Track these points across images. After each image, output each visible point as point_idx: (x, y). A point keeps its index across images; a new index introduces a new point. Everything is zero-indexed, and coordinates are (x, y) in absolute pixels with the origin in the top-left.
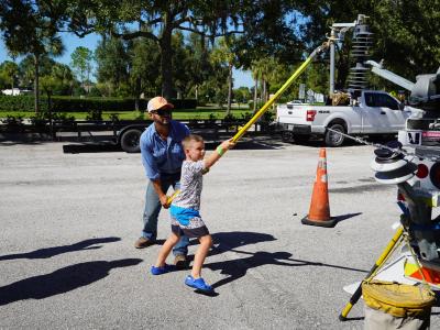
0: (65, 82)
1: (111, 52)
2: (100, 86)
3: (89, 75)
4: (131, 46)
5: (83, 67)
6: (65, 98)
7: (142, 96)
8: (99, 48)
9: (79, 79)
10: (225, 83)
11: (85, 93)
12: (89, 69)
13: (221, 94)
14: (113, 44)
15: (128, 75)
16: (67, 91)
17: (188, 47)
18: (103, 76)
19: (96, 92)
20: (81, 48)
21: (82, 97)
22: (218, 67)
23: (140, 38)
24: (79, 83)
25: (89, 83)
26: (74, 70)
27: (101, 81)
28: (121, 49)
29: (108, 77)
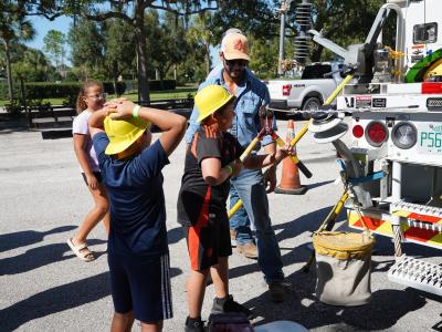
0: (39, 67)
1: (84, 34)
2: (75, 70)
3: (63, 59)
4: (105, 27)
5: (56, 52)
6: (40, 84)
7: (120, 79)
8: (72, 31)
9: (54, 64)
10: (203, 61)
11: (60, 78)
12: (63, 53)
13: (200, 73)
14: (86, 26)
15: (104, 58)
16: (41, 77)
17: (164, 26)
18: (78, 60)
19: (73, 77)
20: (53, 31)
21: (57, 82)
22: (195, 46)
23: (114, 19)
24: (54, 69)
25: (64, 67)
26: (48, 54)
27: (77, 65)
28: (94, 31)
29: (84, 61)
